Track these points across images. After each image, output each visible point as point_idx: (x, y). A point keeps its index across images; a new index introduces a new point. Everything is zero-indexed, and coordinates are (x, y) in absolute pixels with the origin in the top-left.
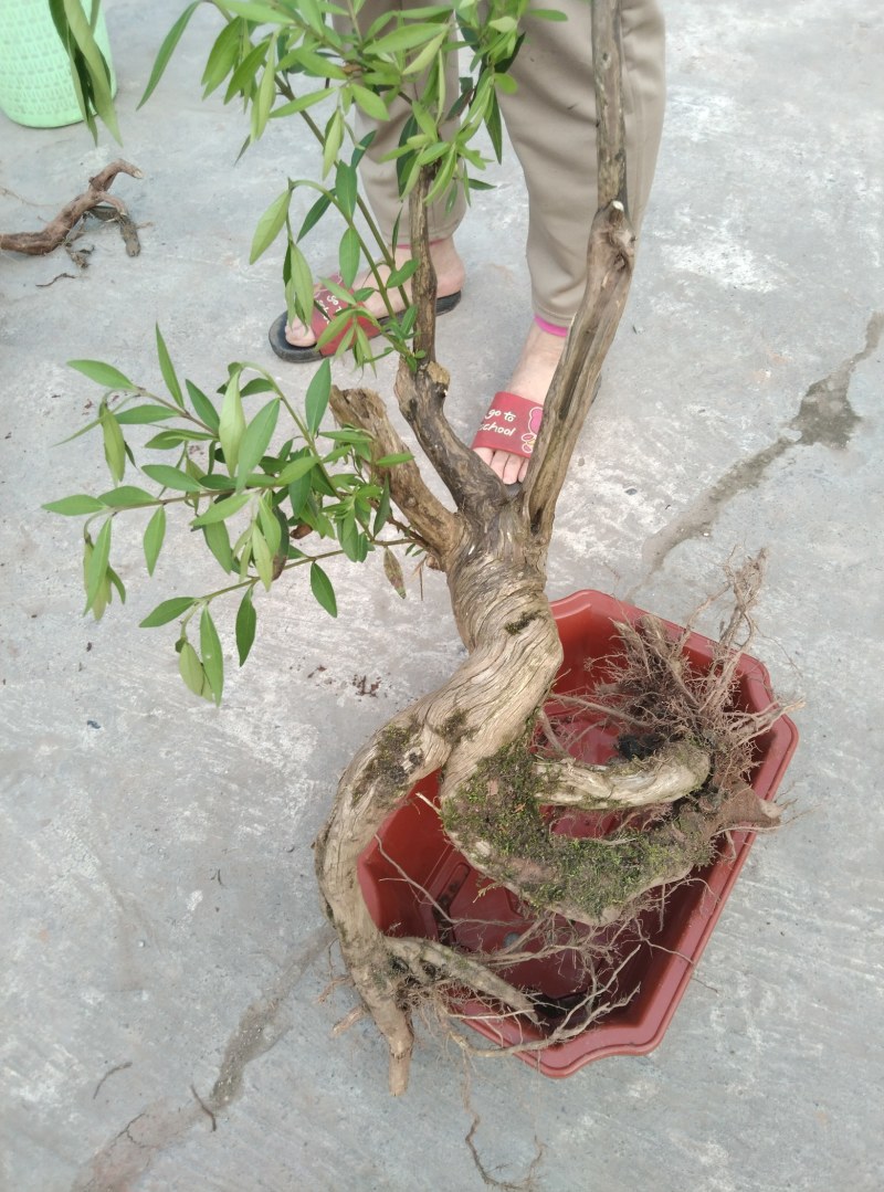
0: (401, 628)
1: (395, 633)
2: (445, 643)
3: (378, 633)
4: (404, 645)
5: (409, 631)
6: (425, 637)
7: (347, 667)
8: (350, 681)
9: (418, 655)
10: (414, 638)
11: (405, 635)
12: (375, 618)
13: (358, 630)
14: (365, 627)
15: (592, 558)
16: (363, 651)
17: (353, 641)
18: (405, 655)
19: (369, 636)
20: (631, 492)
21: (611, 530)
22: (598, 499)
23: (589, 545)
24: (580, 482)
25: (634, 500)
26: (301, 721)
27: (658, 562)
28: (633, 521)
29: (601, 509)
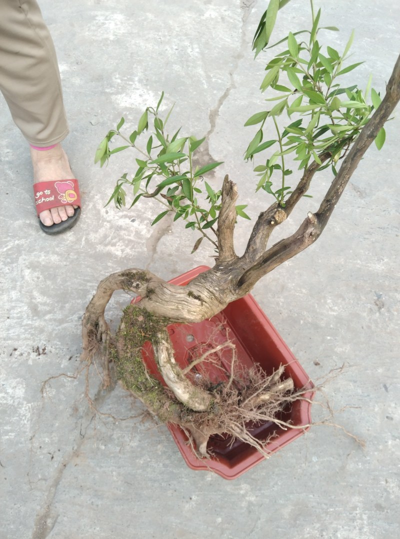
0: (48, 317)
1: (45, 320)
2: (71, 318)
3: (37, 323)
4: (52, 325)
5: (52, 317)
6: (61, 318)
7: (28, 345)
8: (31, 351)
9: (60, 327)
10: (55, 320)
11: (50, 320)
12: (33, 316)
13: (27, 325)
14: (30, 322)
15: (126, 256)
16: (32, 335)
17: (26, 330)
18: (54, 330)
19: (33, 326)
20: (133, 221)
21: (130, 241)
22: (120, 228)
23: (122, 251)
24: (109, 222)
25: (136, 224)
26: (14, 378)
27: (154, 250)
28: (138, 234)
29: (122, 233)
